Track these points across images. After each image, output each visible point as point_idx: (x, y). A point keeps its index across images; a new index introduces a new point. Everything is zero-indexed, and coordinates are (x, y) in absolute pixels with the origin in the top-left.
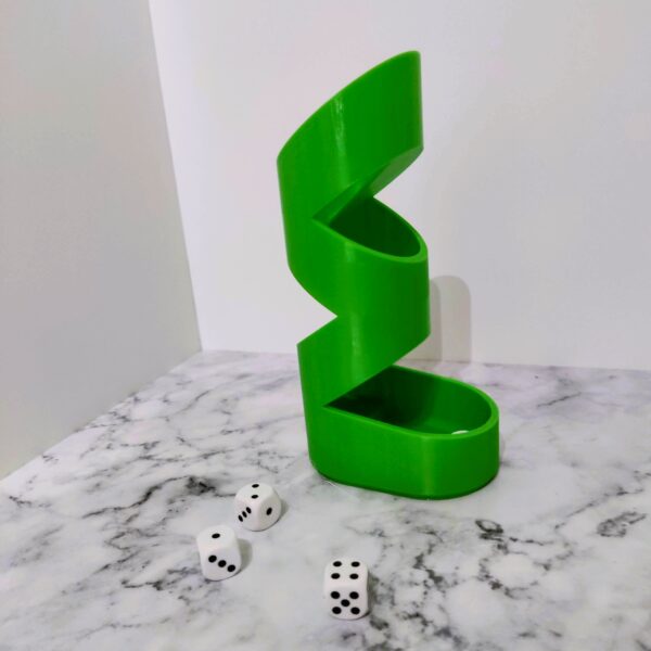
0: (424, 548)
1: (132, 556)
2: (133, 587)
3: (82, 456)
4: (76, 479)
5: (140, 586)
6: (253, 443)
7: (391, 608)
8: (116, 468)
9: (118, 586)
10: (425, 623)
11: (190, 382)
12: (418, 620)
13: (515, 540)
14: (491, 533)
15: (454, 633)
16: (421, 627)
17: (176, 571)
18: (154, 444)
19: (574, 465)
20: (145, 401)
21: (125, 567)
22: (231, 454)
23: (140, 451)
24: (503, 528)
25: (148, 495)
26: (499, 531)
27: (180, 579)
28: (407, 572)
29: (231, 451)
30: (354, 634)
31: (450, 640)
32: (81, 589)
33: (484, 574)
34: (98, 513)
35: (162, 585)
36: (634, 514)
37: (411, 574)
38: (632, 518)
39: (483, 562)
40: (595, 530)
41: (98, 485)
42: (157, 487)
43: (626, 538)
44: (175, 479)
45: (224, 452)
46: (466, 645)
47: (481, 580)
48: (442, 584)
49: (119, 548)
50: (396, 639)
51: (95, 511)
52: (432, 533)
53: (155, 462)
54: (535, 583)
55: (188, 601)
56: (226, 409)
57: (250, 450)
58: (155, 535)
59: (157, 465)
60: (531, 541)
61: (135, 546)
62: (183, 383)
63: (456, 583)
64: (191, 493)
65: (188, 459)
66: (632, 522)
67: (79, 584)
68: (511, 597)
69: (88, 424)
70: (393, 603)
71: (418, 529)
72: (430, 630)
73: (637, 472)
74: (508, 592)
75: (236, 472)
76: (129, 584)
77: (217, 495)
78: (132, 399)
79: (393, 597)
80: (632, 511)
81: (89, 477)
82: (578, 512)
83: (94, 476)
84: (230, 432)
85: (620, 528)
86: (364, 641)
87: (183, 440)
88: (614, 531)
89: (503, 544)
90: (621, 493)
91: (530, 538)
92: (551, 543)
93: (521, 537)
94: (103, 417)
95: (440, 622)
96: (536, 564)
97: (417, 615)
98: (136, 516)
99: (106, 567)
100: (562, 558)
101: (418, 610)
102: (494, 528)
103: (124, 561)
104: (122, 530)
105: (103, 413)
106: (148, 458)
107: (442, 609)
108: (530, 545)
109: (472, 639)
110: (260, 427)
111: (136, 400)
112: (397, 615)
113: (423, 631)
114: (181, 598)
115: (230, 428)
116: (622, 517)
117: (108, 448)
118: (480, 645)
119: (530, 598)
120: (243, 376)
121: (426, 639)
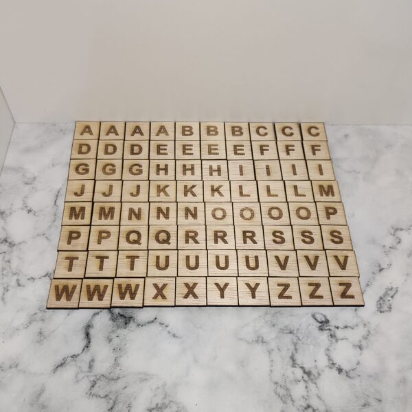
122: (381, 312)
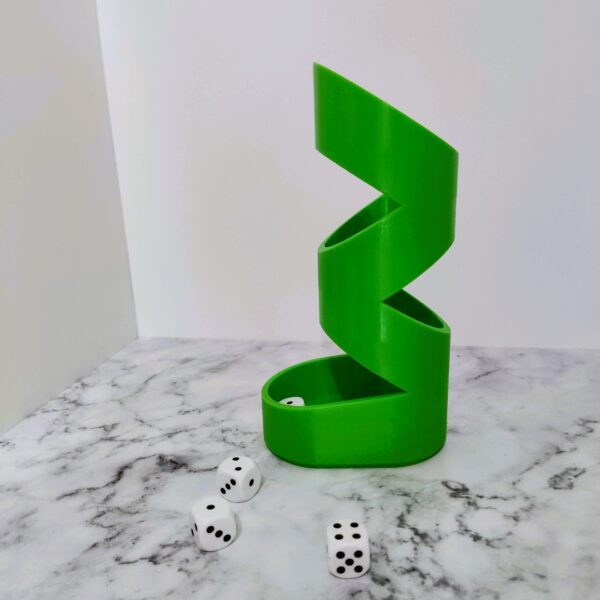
0: (403, 509)
1: (118, 534)
2: (128, 563)
3: (40, 440)
4: (39, 462)
5: (136, 561)
6: (213, 422)
7: (388, 565)
8: (80, 450)
9: (113, 563)
10: (422, 576)
11: (135, 367)
12: (416, 574)
13: (481, 497)
14: (459, 492)
15: (452, 583)
16: (421, 579)
17: (169, 545)
18: (113, 426)
19: (512, 429)
20: (93, 386)
21: (114, 545)
22: (195, 432)
23: (100, 433)
24: (468, 486)
25: (120, 474)
26: (465, 490)
27: (175, 552)
28: (393, 531)
29: (194, 429)
30: (360, 591)
31: (450, 589)
32: (74, 569)
33: (463, 528)
34: (71, 494)
35: (157, 559)
36: (575, 469)
37: (398, 533)
38: (575, 473)
39: (460, 518)
40: (548, 485)
41: (64, 467)
42: (127, 467)
43: (574, 489)
44: (144, 458)
45: (187, 431)
46: (466, 592)
47: (463, 534)
48: (428, 539)
49: (102, 526)
50: (400, 592)
51: (68, 491)
52: (406, 495)
53: (119, 443)
54: (510, 534)
55: (189, 573)
56: (179, 391)
57: (212, 428)
58: (137, 512)
59: (122, 446)
60: (496, 497)
61: (120, 524)
62: (127, 369)
63: (440, 538)
64: (163, 470)
65: (153, 438)
66: (576, 476)
67: (69, 564)
68: (493, 547)
69: (38, 409)
70: (388, 561)
71: (392, 492)
72: (429, 582)
73: (567, 434)
74: (488, 543)
75: (204, 448)
76: (123, 560)
77: (191, 471)
78: (78, 384)
79: (386, 555)
80: (573, 467)
81: (52, 461)
82: (528, 470)
83: (58, 459)
84: (188, 412)
85: (568, 482)
86: (372, 597)
87: (142, 421)
88: (563, 485)
89: (471, 501)
90: (559, 452)
91: (494, 494)
92: (514, 497)
93: (486, 494)
94: (53, 402)
95: (437, 574)
96: (506, 516)
97: (414, 569)
98: (113, 495)
99: (95, 546)
100: (526, 510)
101: (413, 565)
102: (460, 487)
103: (111, 539)
104: (101, 510)
105: (52, 399)
106: (111, 439)
107: (434, 562)
108: (496, 500)
109: (469, 587)
110: (216, 406)
111: (83, 385)
112: (395, 571)
113: (423, 583)
114: (180, 570)
115: (186, 408)
116: (566, 472)
117: (66, 431)
118: (478, 591)
119: (509, 547)
120: (186, 361)
121: (428, 590)
122: (555, 488)
